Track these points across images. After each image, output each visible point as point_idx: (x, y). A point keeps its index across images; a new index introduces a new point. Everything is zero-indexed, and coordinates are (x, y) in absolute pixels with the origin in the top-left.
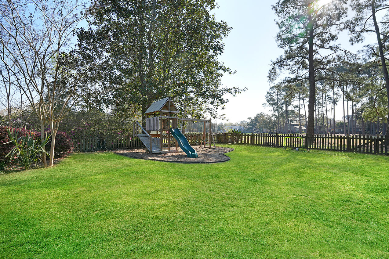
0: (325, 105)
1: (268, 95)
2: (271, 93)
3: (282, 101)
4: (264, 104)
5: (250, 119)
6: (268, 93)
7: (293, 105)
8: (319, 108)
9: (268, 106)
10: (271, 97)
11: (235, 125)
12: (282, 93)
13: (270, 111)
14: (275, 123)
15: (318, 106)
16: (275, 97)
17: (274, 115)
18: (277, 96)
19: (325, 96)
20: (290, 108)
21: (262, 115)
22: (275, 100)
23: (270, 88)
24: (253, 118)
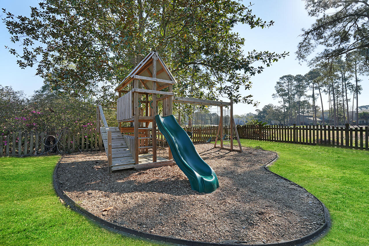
0: (345, 94)
1: (278, 86)
2: (281, 83)
3: (293, 91)
4: (274, 95)
5: (258, 111)
6: (278, 83)
7: (306, 95)
8: (338, 97)
9: (278, 97)
10: (281, 88)
11: (242, 118)
12: (293, 83)
13: (279, 102)
14: (285, 115)
15: (337, 96)
16: (286, 88)
17: (284, 106)
18: (288, 86)
19: (345, 84)
20: (302, 99)
21: (270, 106)
22: (285, 90)
23: (281, 78)
24: (261, 110)
